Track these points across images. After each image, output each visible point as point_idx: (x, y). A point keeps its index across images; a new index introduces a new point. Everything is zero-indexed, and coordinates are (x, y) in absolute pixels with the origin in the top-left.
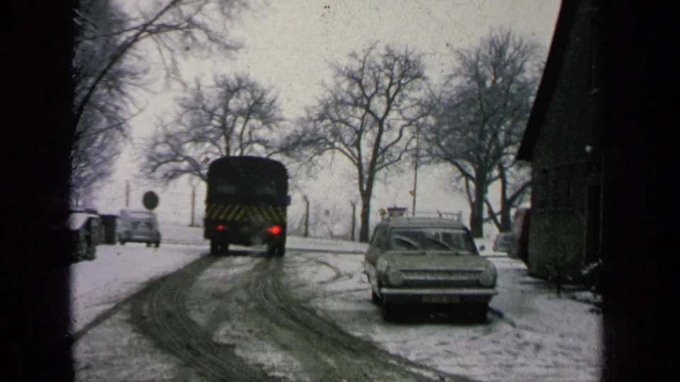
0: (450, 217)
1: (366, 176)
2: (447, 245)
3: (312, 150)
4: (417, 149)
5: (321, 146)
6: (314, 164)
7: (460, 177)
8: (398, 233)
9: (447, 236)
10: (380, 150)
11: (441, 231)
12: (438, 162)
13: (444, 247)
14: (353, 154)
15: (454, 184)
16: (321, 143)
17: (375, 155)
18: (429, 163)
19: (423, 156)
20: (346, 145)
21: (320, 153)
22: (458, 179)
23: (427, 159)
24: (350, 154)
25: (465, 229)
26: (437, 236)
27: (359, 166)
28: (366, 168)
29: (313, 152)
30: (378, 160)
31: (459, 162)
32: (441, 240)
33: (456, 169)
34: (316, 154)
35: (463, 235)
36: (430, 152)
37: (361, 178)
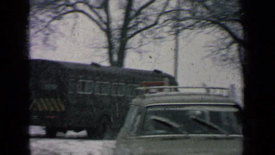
0: (218, 92)
1: (117, 45)
2: (216, 126)
3: (50, 13)
4: (178, 10)
5: (60, 9)
6: (52, 31)
7: (231, 44)
8: (156, 113)
9: (215, 116)
10: (133, 13)
11: (207, 109)
12: (203, 26)
13: (212, 129)
14: (100, 18)
15: (224, 52)
16: (60, 6)
17: (127, 18)
18: (191, 27)
19: (185, 19)
20: (91, 7)
21: (59, 17)
22: (228, 46)
23: (191, 22)
24: (96, 17)
25: (237, 106)
26: (203, 114)
27: (108, 32)
28: (116, 34)
29: (50, 16)
30: (130, 25)
31: (229, 25)
32: (207, 121)
33: (226, 34)
34: (54, 18)
35: (235, 113)
36: (193, 13)
37: (110, 47)
